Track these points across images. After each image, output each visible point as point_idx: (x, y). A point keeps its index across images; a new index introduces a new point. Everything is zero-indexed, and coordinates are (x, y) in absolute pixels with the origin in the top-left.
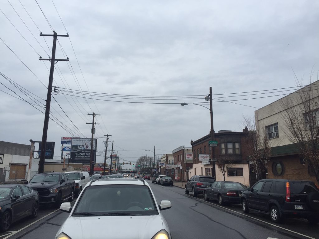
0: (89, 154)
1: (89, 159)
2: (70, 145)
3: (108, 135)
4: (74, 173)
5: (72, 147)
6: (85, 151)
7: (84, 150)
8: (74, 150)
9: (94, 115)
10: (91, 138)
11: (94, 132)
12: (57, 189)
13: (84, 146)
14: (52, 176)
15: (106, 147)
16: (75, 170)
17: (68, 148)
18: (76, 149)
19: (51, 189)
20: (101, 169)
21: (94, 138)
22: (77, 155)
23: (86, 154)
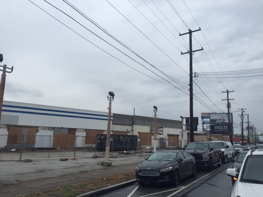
0: (227, 126)
1: (228, 131)
2: (209, 119)
3: (242, 109)
4: (219, 142)
5: (211, 120)
6: (223, 124)
7: (221, 123)
8: (213, 124)
9: (228, 92)
10: (228, 112)
11: (230, 107)
12: (208, 155)
13: (221, 119)
14: (201, 144)
15: (242, 120)
16: (219, 140)
17: (207, 122)
18: (214, 123)
19: (204, 155)
20: (239, 140)
21: (230, 112)
22: (216, 127)
23: (224, 126)
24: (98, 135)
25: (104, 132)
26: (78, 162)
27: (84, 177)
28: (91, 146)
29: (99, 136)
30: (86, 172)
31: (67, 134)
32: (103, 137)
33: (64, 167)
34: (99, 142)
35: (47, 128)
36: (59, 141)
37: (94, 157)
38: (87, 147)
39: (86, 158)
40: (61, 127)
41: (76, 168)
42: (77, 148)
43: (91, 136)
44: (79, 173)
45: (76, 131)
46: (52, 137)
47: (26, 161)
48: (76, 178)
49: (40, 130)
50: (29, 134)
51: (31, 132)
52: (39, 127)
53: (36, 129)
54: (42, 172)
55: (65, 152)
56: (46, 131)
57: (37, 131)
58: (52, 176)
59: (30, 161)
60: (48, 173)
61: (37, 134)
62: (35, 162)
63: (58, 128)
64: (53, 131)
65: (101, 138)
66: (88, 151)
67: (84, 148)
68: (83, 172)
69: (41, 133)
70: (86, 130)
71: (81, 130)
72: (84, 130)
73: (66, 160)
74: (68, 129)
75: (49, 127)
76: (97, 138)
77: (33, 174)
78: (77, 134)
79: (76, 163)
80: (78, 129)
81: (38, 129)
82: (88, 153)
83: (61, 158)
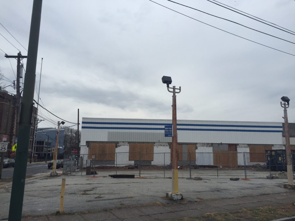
24: (266, 151)
25: (272, 147)
26: (252, 183)
27: (268, 201)
28: (258, 164)
29: (269, 152)
30: (268, 194)
31: (228, 150)
32: (273, 153)
33: (240, 188)
34: (269, 159)
35: (205, 145)
36: (220, 158)
37: (269, 178)
38: (254, 165)
39: (259, 178)
40: (220, 143)
41: (253, 189)
42: (242, 167)
43: (257, 152)
44: (260, 195)
45: (238, 146)
46: (212, 155)
47: (196, 179)
48: (259, 201)
49: (199, 146)
50: (189, 151)
51: (191, 149)
52: (198, 144)
53: (195, 145)
54: (218, 191)
55: (230, 170)
56: (205, 148)
57: (196, 148)
58: (230, 196)
59: (200, 179)
60: (225, 193)
61: (197, 151)
62: (205, 181)
63: (217, 144)
64: (212, 148)
65: (272, 154)
66: (257, 170)
67: (250, 167)
68: (264, 194)
69: (200, 150)
70: (249, 145)
71: (243, 146)
72: (247, 145)
73: (237, 179)
74: (228, 145)
75: (208, 143)
76: (266, 155)
77: (210, 192)
78: (239, 150)
79: (251, 184)
80: (239, 145)
81: (196, 146)
82: (258, 172)
83: (231, 177)
